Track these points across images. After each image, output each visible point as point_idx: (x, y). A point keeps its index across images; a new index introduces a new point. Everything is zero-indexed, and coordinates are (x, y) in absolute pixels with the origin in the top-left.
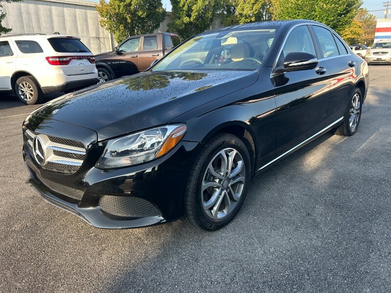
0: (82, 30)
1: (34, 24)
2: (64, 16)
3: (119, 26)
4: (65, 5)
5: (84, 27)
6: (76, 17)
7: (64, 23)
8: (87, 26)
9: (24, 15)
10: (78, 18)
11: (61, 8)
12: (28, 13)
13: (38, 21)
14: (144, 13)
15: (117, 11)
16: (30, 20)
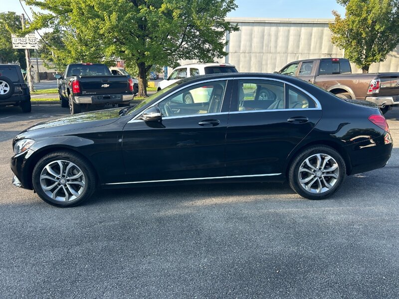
0: (315, 48)
1: (272, 44)
2: (300, 36)
3: (351, 42)
4: (303, 24)
5: (318, 45)
6: (311, 35)
7: (299, 41)
8: (321, 43)
9: (266, 37)
10: (313, 37)
11: (298, 28)
12: (269, 35)
13: (276, 41)
14: (382, 27)
15: (351, 27)
16: (269, 41)
